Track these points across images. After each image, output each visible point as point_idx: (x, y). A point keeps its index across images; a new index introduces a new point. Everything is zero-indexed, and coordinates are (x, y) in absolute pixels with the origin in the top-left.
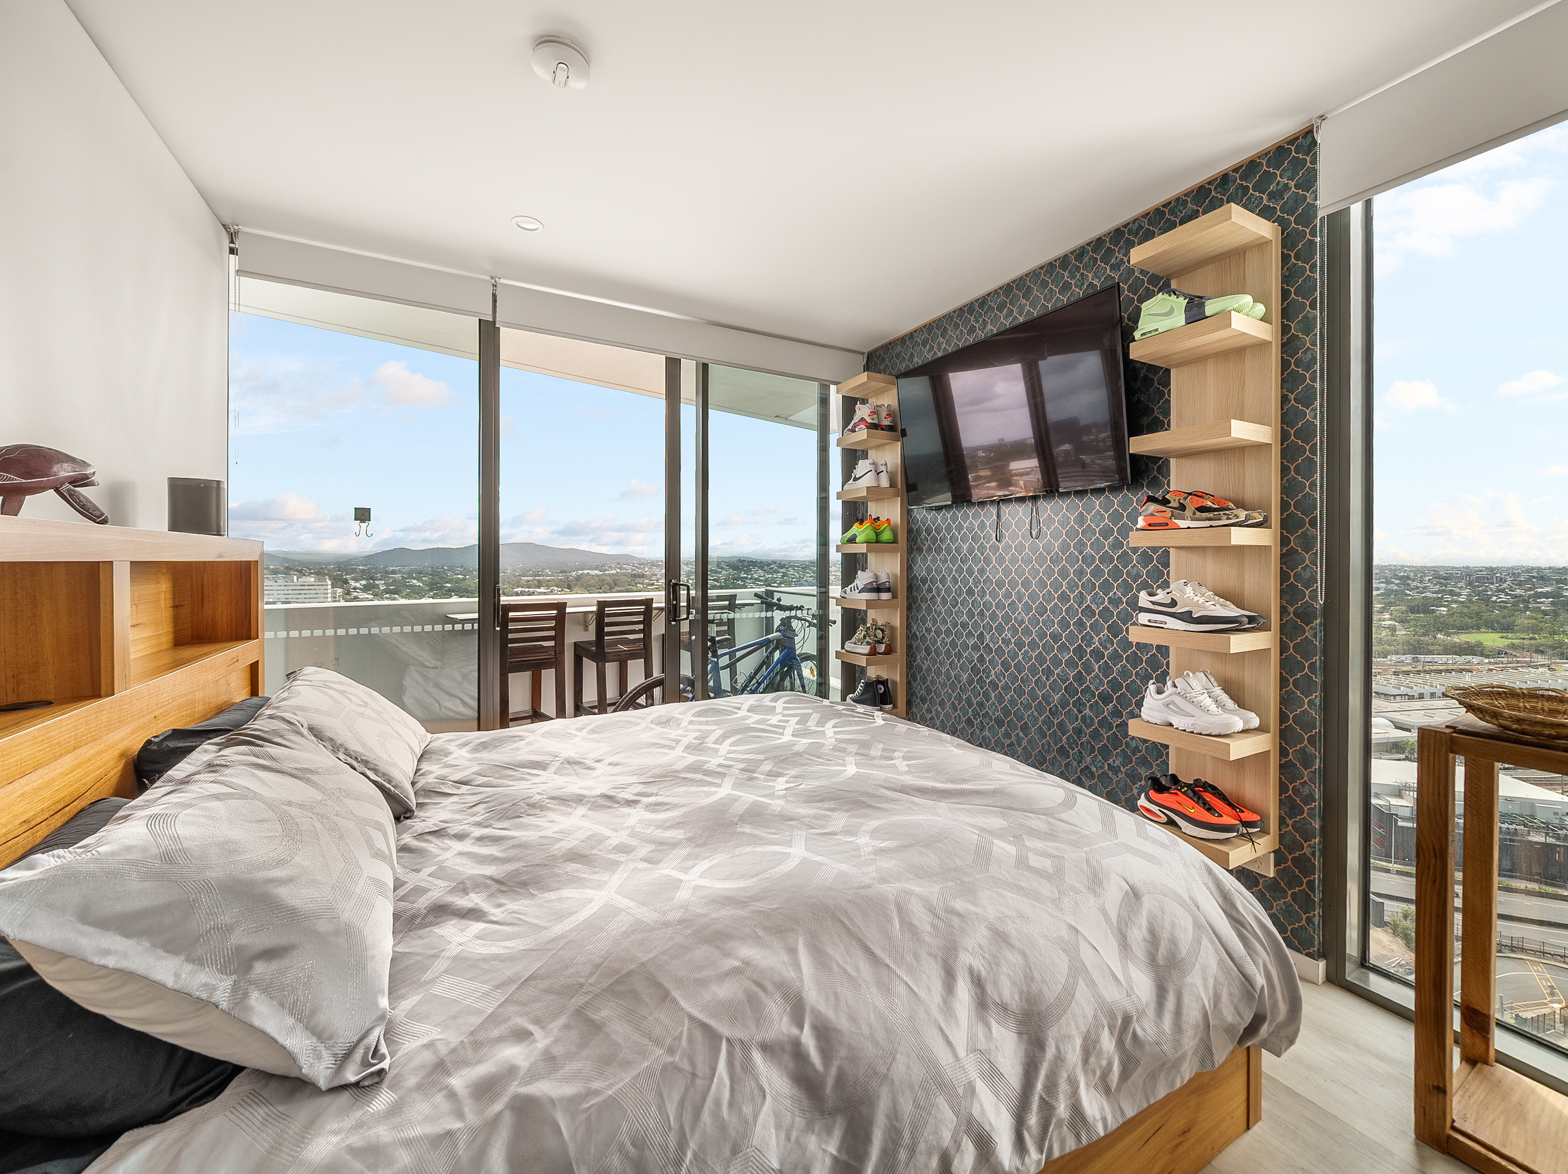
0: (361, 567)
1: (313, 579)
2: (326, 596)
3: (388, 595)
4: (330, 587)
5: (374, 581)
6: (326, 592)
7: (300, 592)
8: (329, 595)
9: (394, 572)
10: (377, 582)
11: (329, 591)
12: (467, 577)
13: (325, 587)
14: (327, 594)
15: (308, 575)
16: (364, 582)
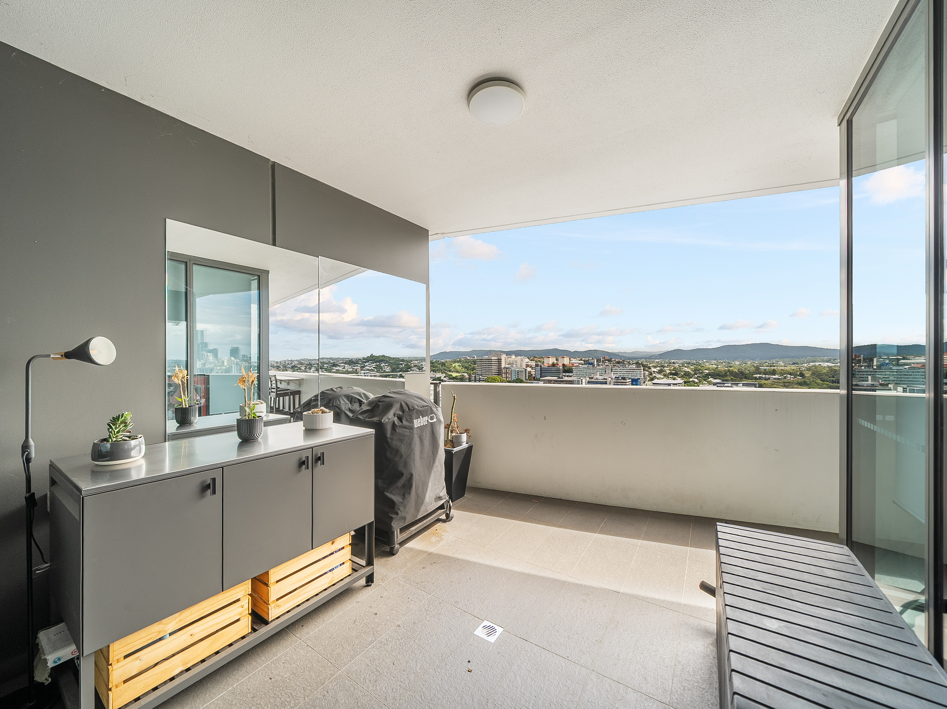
0: (657, 360)
1: (635, 367)
2: (640, 375)
3: (671, 376)
4: (642, 371)
5: (664, 368)
6: (640, 373)
7: (629, 373)
8: (642, 375)
9: (674, 363)
10: (665, 368)
11: (642, 373)
12: (719, 366)
13: (640, 371)
14: (641, 374)
15: (632, 364)
16: (659, 368)
